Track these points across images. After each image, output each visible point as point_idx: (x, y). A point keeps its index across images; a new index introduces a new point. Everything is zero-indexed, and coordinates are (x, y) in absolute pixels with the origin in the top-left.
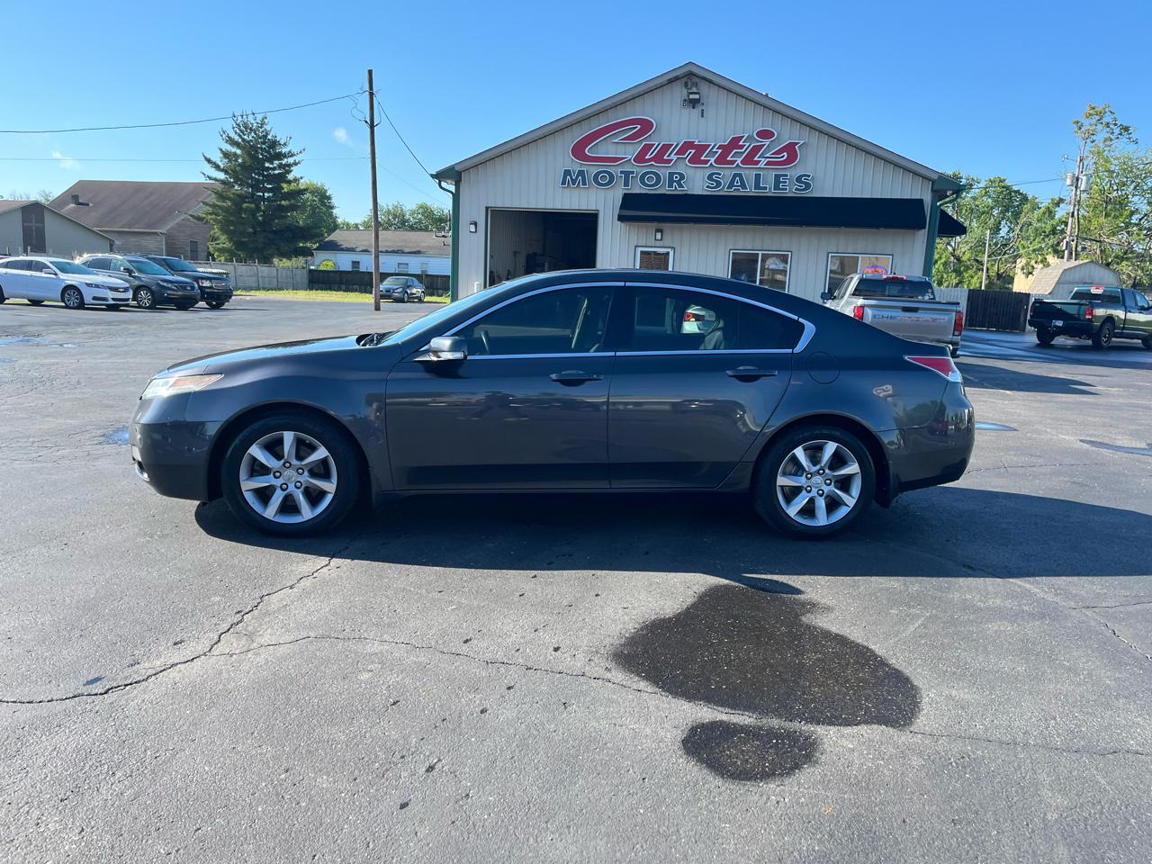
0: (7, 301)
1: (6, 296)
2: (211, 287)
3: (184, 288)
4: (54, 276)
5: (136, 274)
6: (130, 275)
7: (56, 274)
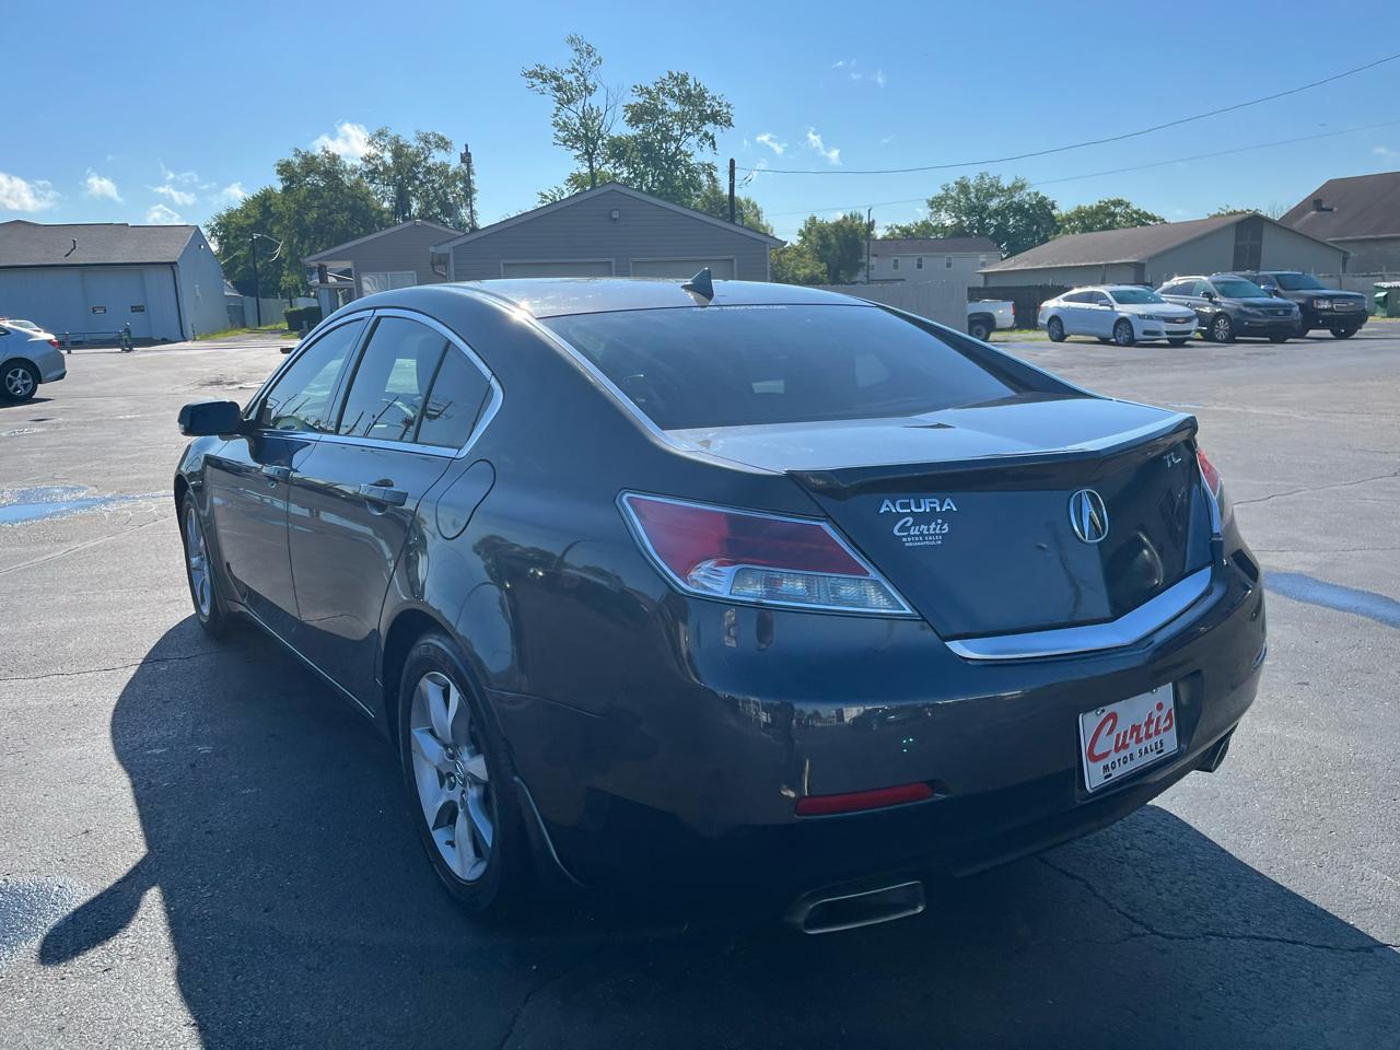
0: (1068, 339)
1: (1066, 333)
2: (1331, 310)
3: (1274, 313)
4: (1109, 308)
5: (1217, 299)
6: (1210, 301)
7: (1112, 306)
